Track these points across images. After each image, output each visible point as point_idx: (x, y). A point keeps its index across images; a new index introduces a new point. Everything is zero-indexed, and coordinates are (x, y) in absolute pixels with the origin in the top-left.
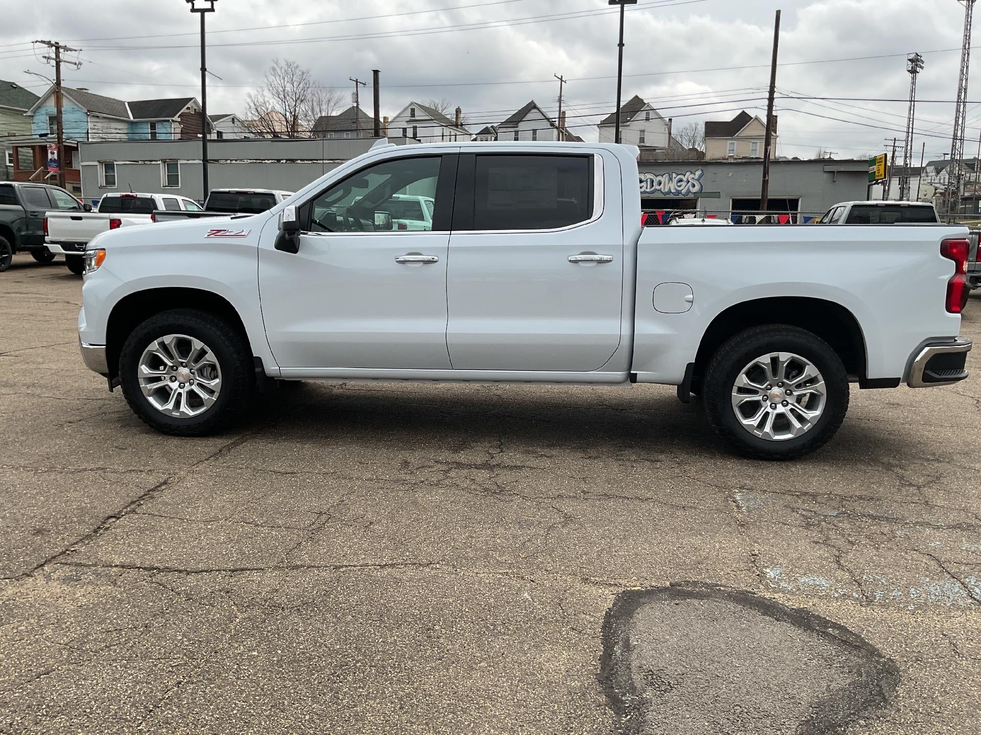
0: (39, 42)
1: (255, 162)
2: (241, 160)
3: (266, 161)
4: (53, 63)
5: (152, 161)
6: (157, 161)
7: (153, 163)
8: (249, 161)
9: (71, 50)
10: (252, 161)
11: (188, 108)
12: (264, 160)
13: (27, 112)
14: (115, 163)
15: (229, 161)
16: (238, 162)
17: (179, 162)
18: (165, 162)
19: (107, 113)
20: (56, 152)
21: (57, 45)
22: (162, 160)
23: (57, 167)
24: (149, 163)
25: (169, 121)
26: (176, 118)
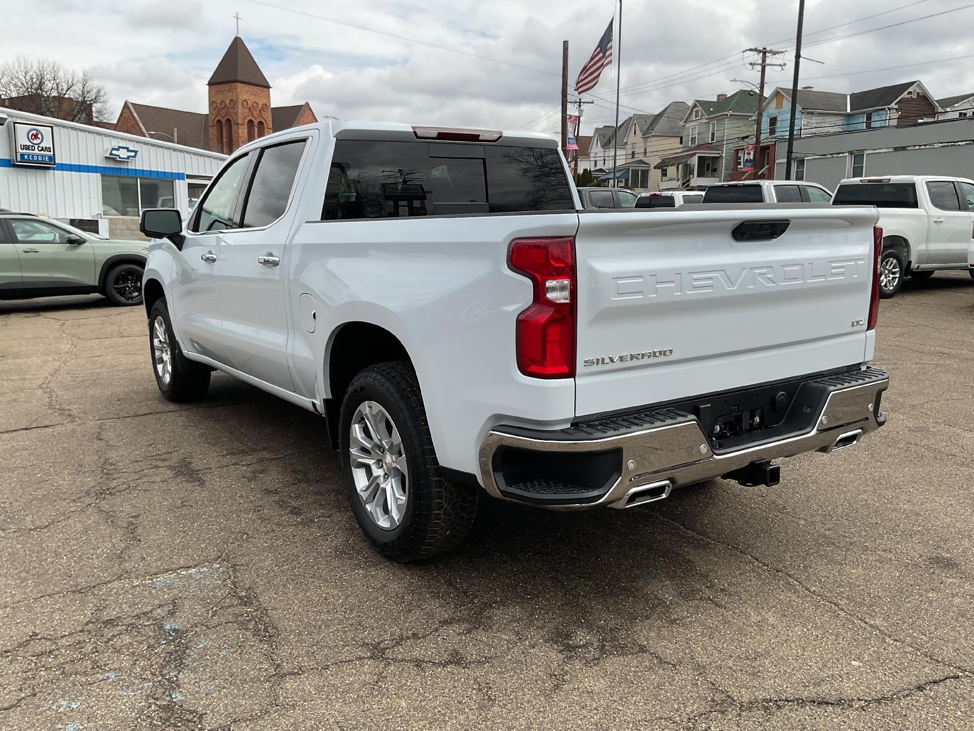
0: (748, 50)
1: (947, 146)
2: (931, 145)
3: (960, 143)
4: (759, 68)
5: (839, 154)
6: (844, 153)
7: (841, 155)
8: (940, 145)
9: (778, 53)
10: (942, 145)
11: (910, 93)
12: (958, 142)
13: (752, 116)
14: (806, 158)
15: (917, 147)
16: (928, 147)
17: (866, 152)
18: (852, 154)
19: (823, 108)
20: (752, 152)
21: (764, 51)
22: (849, 152)
23: (752, 166)
24: (836, 156)
25: (885, 109)
26: (893, 105)
